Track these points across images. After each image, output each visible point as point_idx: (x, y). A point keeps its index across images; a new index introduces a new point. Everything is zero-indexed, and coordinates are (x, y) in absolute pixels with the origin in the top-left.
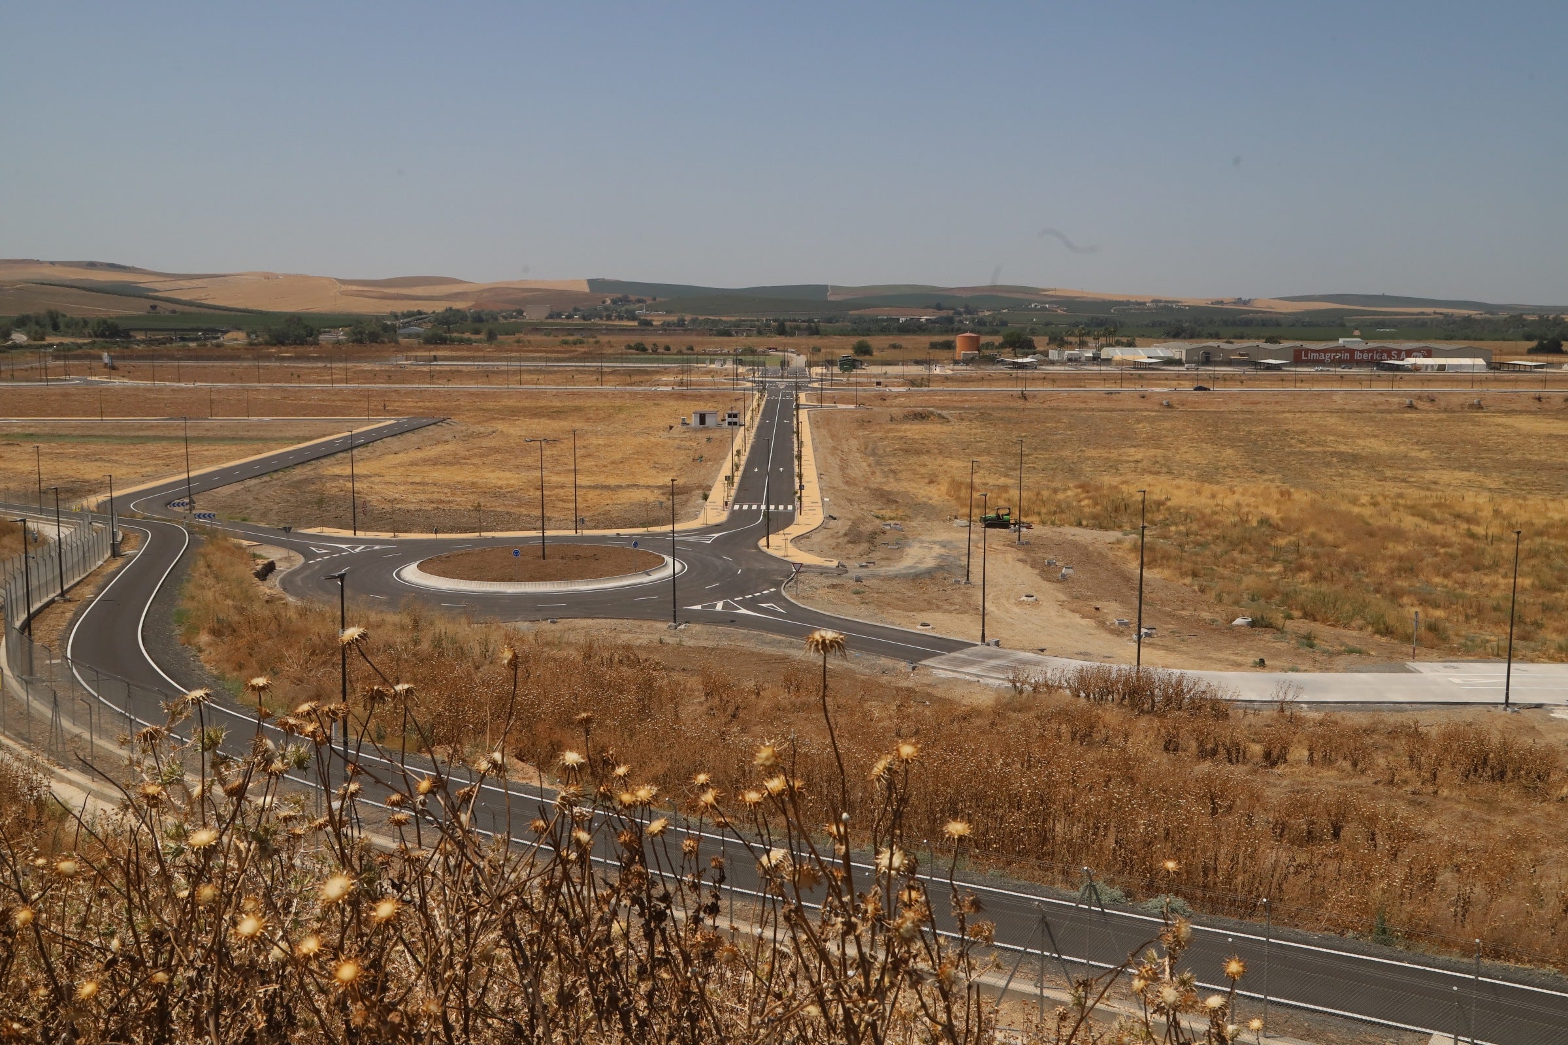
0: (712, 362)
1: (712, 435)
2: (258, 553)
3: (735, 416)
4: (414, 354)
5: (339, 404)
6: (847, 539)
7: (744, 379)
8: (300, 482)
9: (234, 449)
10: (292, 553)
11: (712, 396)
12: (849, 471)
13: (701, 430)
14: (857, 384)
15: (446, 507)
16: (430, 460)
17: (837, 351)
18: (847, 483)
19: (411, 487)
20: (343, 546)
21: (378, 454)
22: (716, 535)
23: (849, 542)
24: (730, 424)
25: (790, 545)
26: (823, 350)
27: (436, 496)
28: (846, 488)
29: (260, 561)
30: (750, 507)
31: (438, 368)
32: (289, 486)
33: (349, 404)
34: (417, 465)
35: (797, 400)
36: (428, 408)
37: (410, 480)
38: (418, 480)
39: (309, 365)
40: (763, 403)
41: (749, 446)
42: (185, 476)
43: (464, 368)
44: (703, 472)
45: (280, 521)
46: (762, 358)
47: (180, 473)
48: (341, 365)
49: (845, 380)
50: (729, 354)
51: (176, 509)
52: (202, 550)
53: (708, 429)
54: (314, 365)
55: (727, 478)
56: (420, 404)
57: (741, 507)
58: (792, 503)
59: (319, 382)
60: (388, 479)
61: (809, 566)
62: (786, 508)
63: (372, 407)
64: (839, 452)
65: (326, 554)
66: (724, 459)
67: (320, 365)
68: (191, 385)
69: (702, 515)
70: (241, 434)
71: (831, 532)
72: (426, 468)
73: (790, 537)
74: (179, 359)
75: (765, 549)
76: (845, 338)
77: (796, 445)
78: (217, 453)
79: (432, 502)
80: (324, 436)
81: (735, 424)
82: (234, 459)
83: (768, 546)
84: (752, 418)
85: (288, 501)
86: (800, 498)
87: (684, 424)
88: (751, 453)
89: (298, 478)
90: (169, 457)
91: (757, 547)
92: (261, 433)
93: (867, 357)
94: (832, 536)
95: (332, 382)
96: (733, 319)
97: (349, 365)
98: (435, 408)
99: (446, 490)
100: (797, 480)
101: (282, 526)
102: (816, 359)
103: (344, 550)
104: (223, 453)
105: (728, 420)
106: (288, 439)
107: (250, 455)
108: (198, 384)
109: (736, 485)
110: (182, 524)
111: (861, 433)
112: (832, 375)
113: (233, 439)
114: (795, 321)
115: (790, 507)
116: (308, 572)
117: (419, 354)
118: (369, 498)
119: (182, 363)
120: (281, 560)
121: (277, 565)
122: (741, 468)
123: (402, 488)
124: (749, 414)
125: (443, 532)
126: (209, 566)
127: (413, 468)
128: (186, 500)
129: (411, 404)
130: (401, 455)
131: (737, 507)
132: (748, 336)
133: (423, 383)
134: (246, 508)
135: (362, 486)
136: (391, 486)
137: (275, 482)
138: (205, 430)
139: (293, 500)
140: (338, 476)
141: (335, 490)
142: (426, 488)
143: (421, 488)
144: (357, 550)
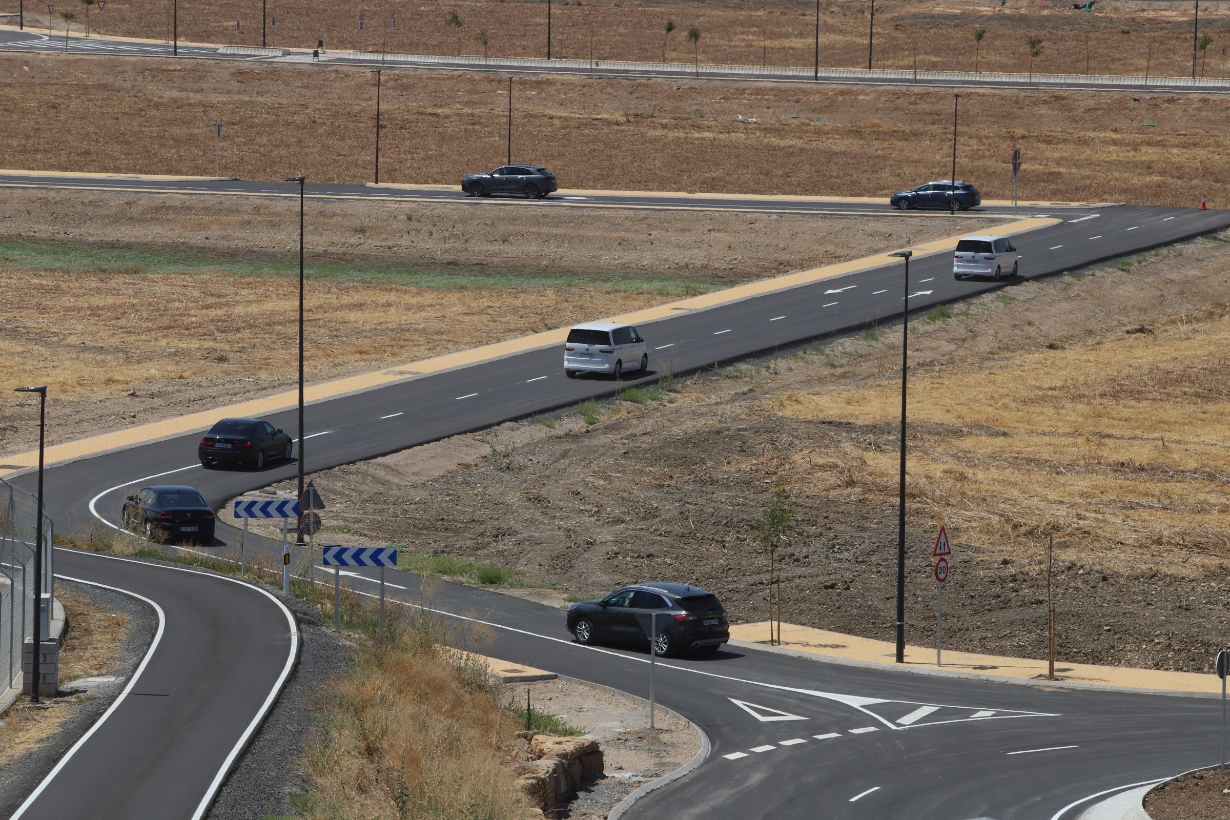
2: (539, 707)
5: (839, 145)
8: (694, 441)
9: (454, 304)
10: (665, 718)
16: (1186, 376)
19: (1112, 481)
20: (855, 702)
21: (984, 345)
27: (1213, 523)
29: (546, 741)
32: (656, 456)
33: (877, 148)
34: (1137, 395)
36: (1179, 172)
37: (1112, 453)
38: (1142, 454)
42: (287, 400)
47: (263, 389)
51: (258, 526)
52: (347, 688)
56: (1148, 154)
59: (765, 57)
60: (1023, 444)
63: (962, 160)
65: (790, 729)
68: (303, 57)
70: (480, 248)
72: (1172, 411)
78: (394, 317)
79: (1201, 548)
80: (782, 268)
82: (457, 345)
85: (651, 514)
89: (689, 426)
90: (225, 326)
92: (552, 250)
95: (817, 58)
98: (1207, 172)
103: (856, 717)
104: (416, 318)
106: (650, 274)
107: (510, 332)
108: (329, 54)
110: (275, 583)
113: (452, 266)
116: (721, 796)
118: (953, 518)
120: (621, 740)
121: (610, 758)
123: (1082, 484)
126: (371, 751)
127: (1120, 408)
128: (288, 493)
129: (1113, 154)
130: (1072, 354)
133: (1163, 69)
134: (499, 534)
135: (937, 471)
136: (1039, 476)
137: (602, 439)
138: (362, 231)
139: (669, 509)
140: (848, 427)
141: (832, 478)
142: (1176, 488)
143: (1156, 488)
144: (908, 720)
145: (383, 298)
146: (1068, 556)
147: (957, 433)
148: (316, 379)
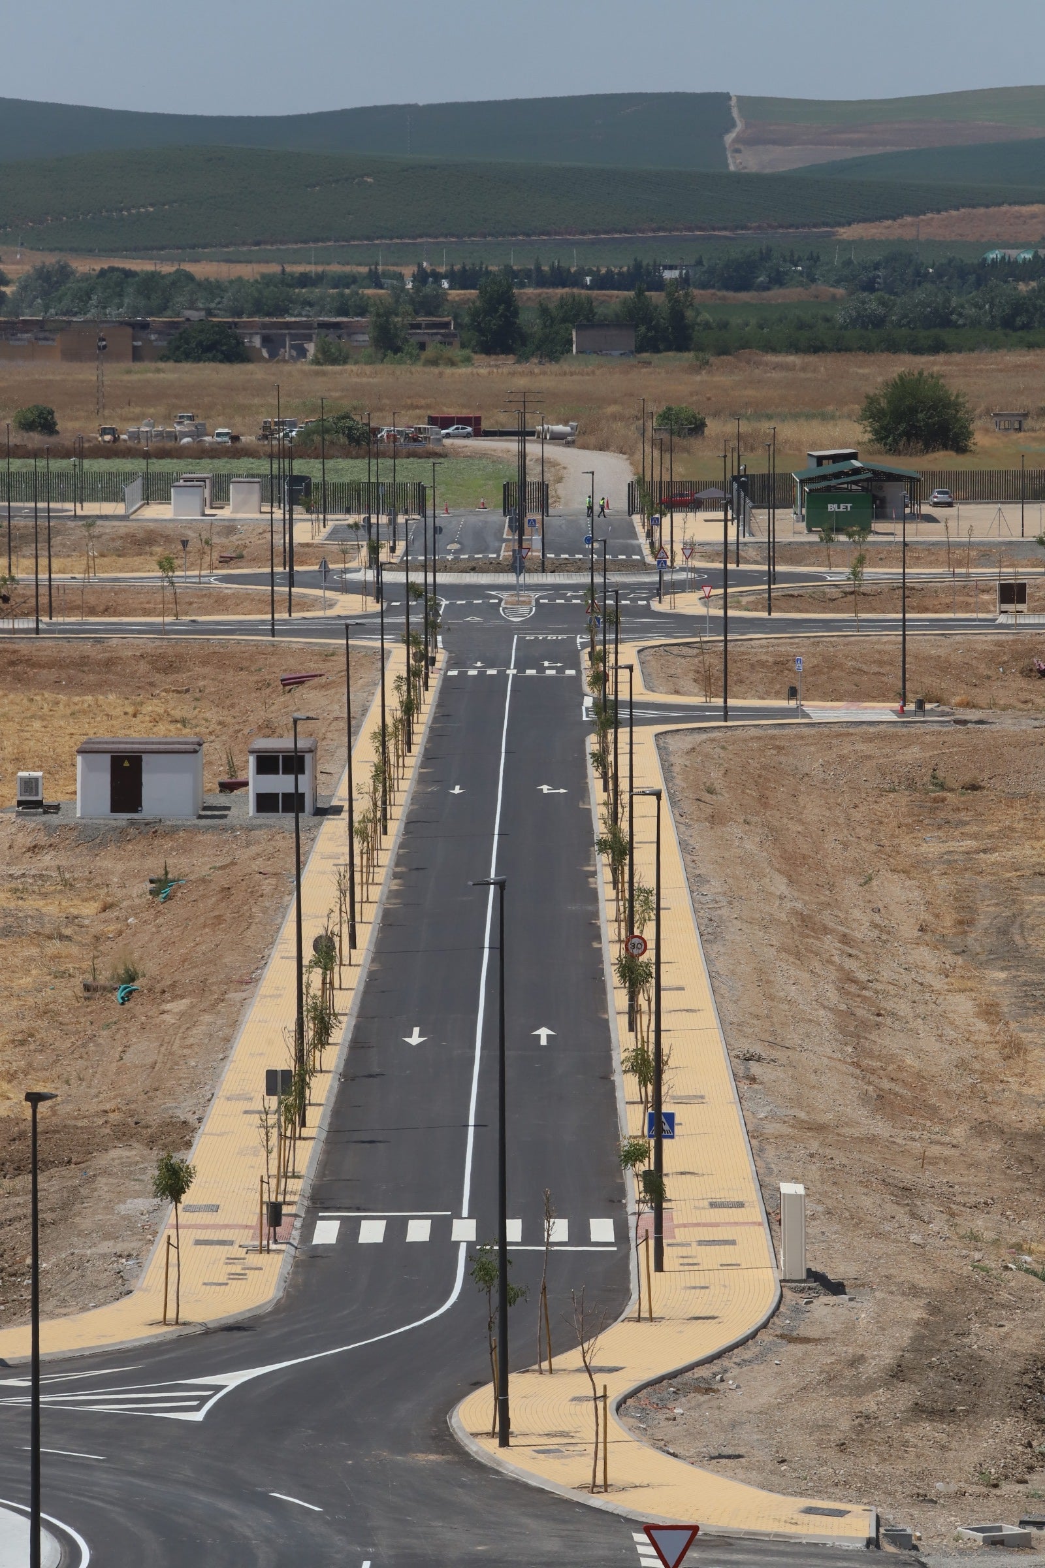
0: (156, 490)
1: (179, 864)
3: (294, 763)
6: (905, 1395)
7: (324, 578)
11: (166, 665)
12: (888, 1041)
13: (122, 836)
14: (905, 594)
17: (787, 431)
18: (882, 1103)
22: (232, 1380)
23: (921, 1411)
24: (266, 803)
25: (616, 1428)
26: (713, 427)
28: (881, 1128)
30: (396, 1229)
35: (600, 679)
40: (429, 699)
41: (370, 915)
44: (143, 1050)
46: (410, 471)
49: (839, 574)
50: (235, 450)
53: (155, 830)
55: (276, 1082)
57: (350, 1230)
58: (613, 1206)
61: (725, 1541)
62: (580, 1233)
64: (830, 944)
66: (249, 981)
69: (152, 1276)
71: (822, 1358)
73: (618, 1387)
75: (487, 1449)
76: (823, 365)
77: (608, 909)
81: (293, 803)
83: (504, 1435)
84: (382, 773)
86: (654, 1185)
87: (31, 805)
88: (381, 951)
91: (445, 1440)
93: (943, 460)
94: (830, 1379)
96: (248, 271)
100: (628, 1087)
102: (681, 471)
105: (257, 783)
109: (316, 1118)
111: (932, 847)
112: (772, 552)
114: (560, 278)
115: (602, 1230)
122: (340, 1034)
124: (365, 751)
131: (327, 1232)
132: (328, 357)
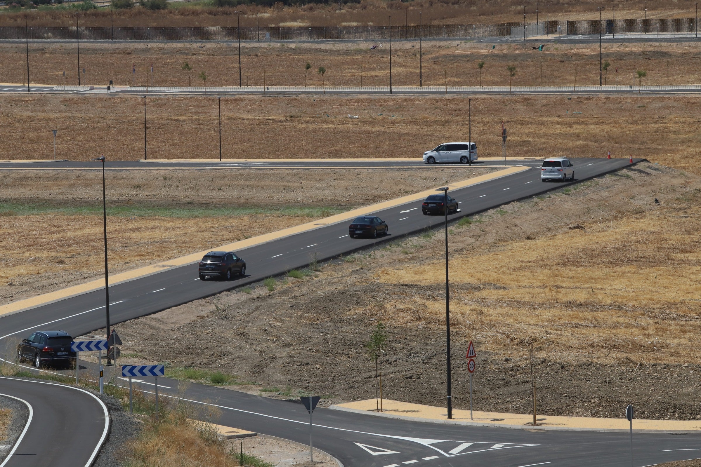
2: (247, 452)
4: (561, 17)
5: (405, 129)
8: (330, 298)
9: (192, 227)
10: (319, 455)
15: (647, 359)
16: (603, 253)
19: (565, 312)
20: (425, 442)
21: (490, 239)
27: (622, 333)
31: (615, 48)
32: (309, 307)
33: (427, 130)
34: (577, 263)
36: (595, 138)
37: (564, 297)
38: (581, 296)
39: (340, 46)
42: (99, 284)
43: (675, 48)
45: (292, 384)
47: (85, 278)
48: (408, 45)
52: (138, 446)
54: (351, 46)
56: (577, 129)
59: (361, 82)
60: (514, 293)
65: (389, 459)
67: (364, 45)
68: (101, 90)
70: (206, 194)
72: (597, 272)
74: (78, 35)
78: (157, 235)
79: (616, 348)
80: (376, 199)
85: (307, 340)
89: (327, 290)
90: (62, 243)
92: (247, 194)
95: (391, 81)
97: (426, 45)
98: (610, 138)
99: (644, 321)
101: (296, 395)
103: (427, 451)
104: (171, 235)
106: (302, 205)
107: (224, 241)
108: (116, 88)
110: (96, 388)
113: (190, 205)
117: (573, 17)
118: (476, 336)
119: (85, 44)
123: (548, 314)
125: (643, 416)
127: (568, 272)
128: (101, 337)
129: (558, 129)
130: (540, 242)
133: (583, 82)
134: (221, 355)
135: (467, 310)
136: (524, 311)
137: (278, 299)
138: (139, 187)
139: (317, 337)
140: (417, 287)
141: (408, 317)
142: (600, 315)
143: (589, 315)
144: (455, 451)
145: (151, 224)
146: (542, 355)
147: (477, 288)
148: (115, 271)
